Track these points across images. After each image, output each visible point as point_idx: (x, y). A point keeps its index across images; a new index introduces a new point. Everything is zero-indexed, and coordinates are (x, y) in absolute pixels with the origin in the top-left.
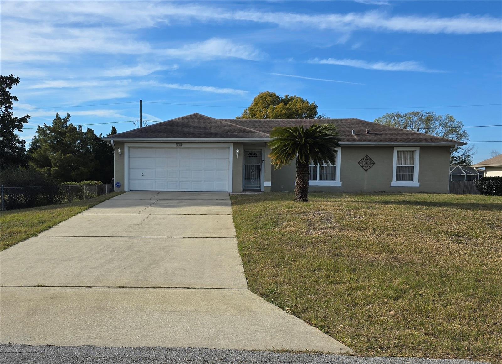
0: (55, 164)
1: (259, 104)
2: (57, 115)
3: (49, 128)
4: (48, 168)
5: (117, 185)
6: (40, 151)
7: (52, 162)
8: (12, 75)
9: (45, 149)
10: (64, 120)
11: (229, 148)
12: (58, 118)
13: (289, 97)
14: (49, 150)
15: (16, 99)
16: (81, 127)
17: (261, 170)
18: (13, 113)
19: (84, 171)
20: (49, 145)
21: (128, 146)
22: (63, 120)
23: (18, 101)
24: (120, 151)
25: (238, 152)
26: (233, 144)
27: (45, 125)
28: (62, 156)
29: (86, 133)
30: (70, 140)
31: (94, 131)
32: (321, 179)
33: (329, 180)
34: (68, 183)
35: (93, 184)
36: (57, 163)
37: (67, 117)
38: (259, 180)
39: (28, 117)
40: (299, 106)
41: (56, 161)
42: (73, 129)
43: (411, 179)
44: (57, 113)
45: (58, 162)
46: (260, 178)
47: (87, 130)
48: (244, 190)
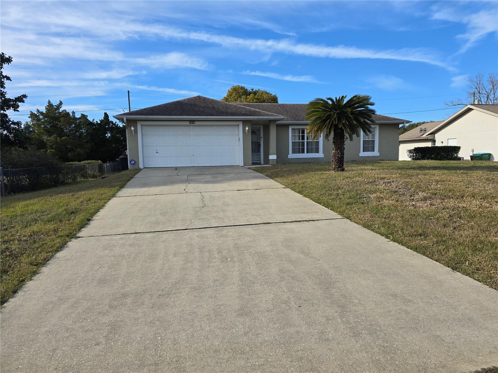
0: (51, 147)
1: (234, 95)
2: (49, 102)
3: (42, 113)
4: (43, 150)
5: (132, 162)
6: (34, 135)
7: (48, 145)
8: (3, 54)
9: (39, 133)
10: (57, 106)
11: (238, 125)
12: (50, 105)
13: (254, 90)
14: (43, 134)
15: (8, 78)
16: (74, 113)
17: (260, 146)
18: (6, 92)
19: (81, 152)
20: (43, 129)
21: (141, 124)
22: (55, 107)
23: (11, 81)
24: (133, 129)
25: (247, 129)
26: (242, 122)
27: (38, 111)
28: (58, 139)
29: (79, 119)
30: (65, 124)
31: (87, 116)
32: (307, 152)
33: (314, 153)
34: (71, 163)
35: (93, 164)
36: (53, 146)
37: (60, 104)
38: (259, 154)
39: (25, 96)
40: (265, 97)
41: (52, 144)
42: (66, 114)
43: (372, 150)
44: (49, 100)
45: (53, 144)
46: (259, 153)
47: (81, 116)
48: (253, 164)
